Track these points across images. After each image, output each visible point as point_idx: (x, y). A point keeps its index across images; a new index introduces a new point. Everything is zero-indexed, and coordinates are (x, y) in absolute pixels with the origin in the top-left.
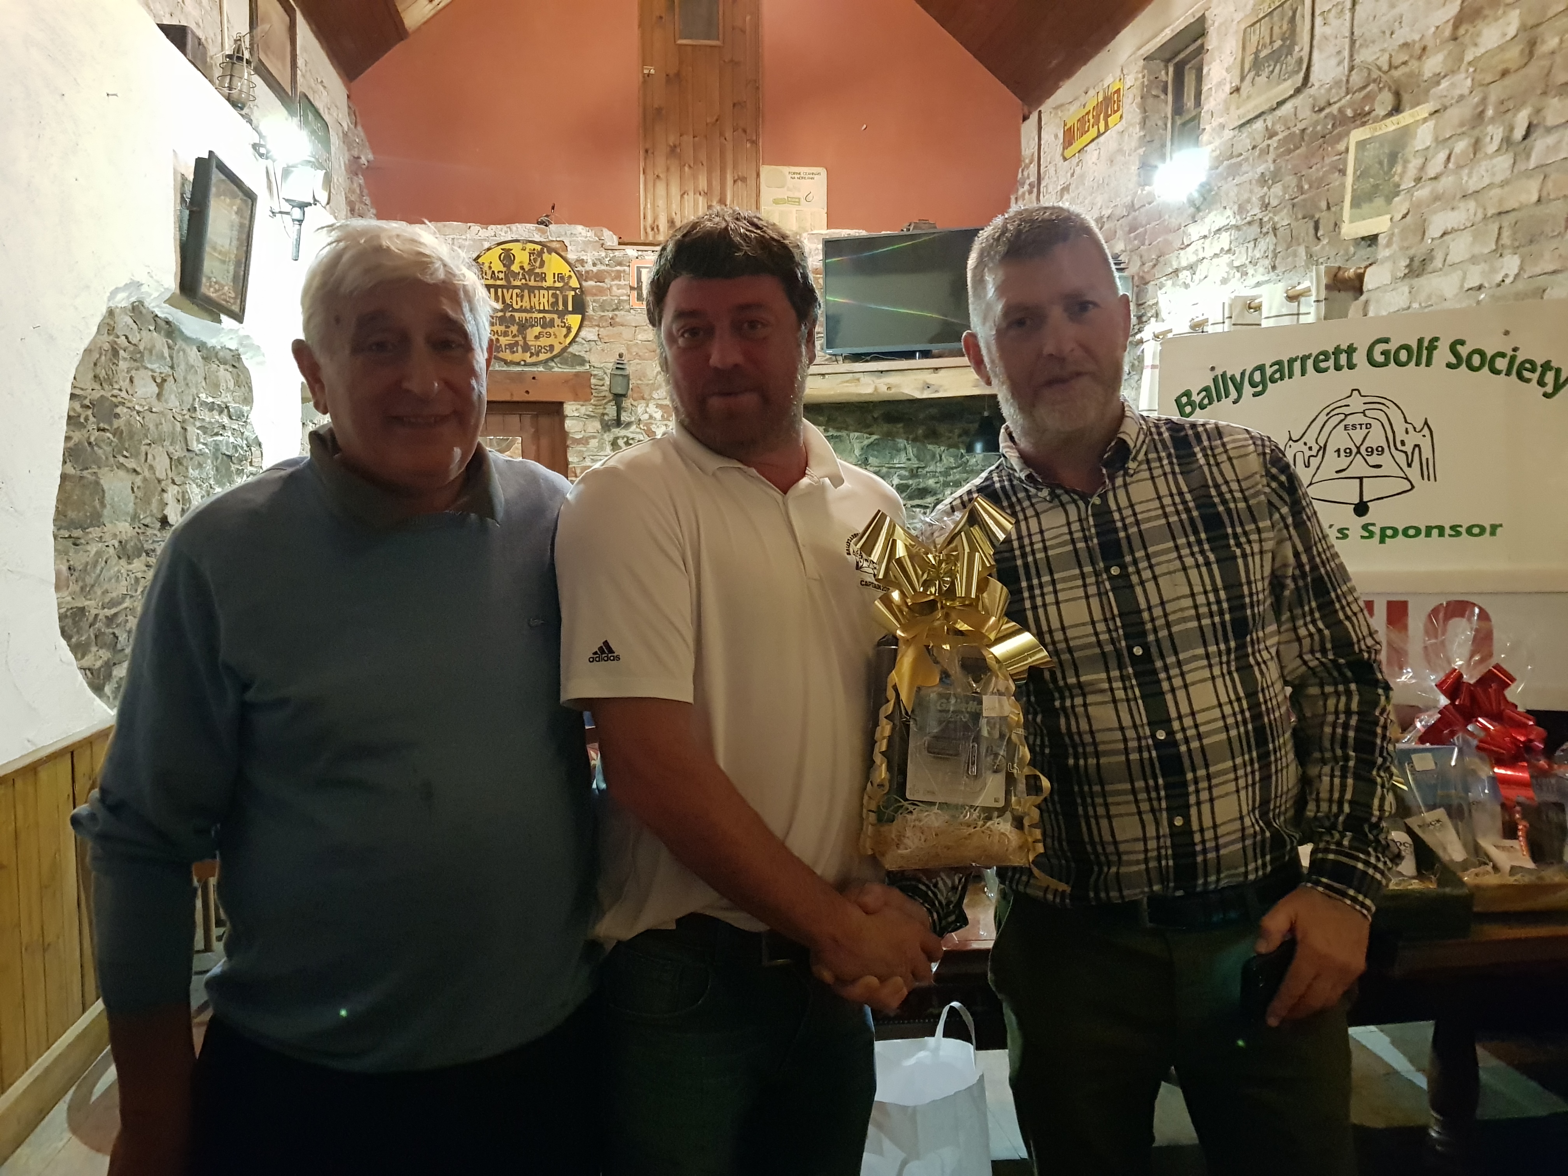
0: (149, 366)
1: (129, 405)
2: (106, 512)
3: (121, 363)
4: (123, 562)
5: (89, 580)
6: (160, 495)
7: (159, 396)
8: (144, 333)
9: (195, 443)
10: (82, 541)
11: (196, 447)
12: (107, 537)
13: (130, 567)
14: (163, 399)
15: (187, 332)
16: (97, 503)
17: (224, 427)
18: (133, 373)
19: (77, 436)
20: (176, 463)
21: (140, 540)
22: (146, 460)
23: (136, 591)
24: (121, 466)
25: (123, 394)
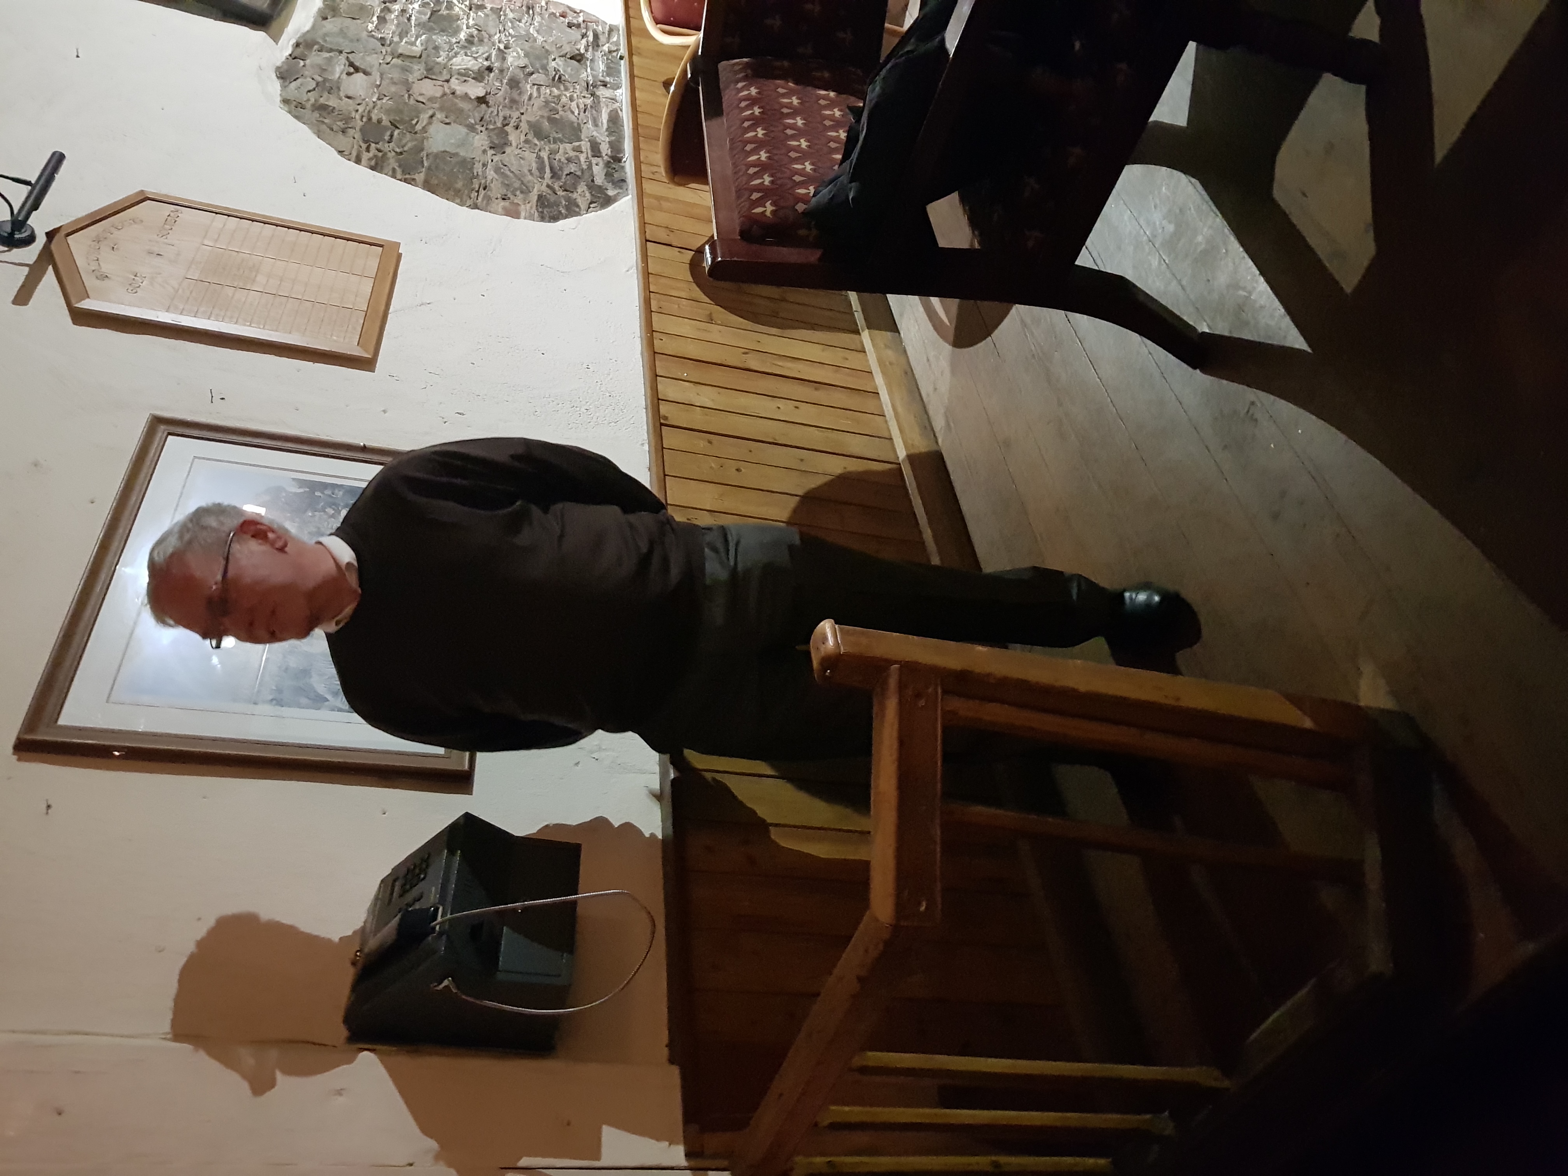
0: (337, 76)
1: (371, 105)
2: (462, 154)
3: (330, 104)
4: (508, 150)
5: (517, 184)
6: (456, 97)
7: (366, 73)
8: (306, 73)
9: (414, 48)
10: (483, 181)
11: (418, 49)
12: (483, 159)
13: (514, 144)
14: (368, 69)
15: (307, 27)
16: (453, 160)
17: (403, 11)
18: (342, 94)
19: (392, 163)
20: (430, 74)
21: (494, 129)
22: (423, 103)
23: (536, 145)
24: (424, 130)
25: (361, 109)
